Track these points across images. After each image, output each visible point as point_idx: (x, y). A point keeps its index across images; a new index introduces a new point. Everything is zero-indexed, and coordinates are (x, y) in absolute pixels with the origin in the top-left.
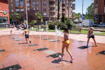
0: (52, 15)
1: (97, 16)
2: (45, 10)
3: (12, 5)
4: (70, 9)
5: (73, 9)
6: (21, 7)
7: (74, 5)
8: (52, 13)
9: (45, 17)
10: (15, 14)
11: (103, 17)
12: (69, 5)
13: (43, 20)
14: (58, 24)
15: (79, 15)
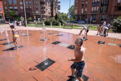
0: (43, 13)
1: (77, 15)
2: (37, 9)
3: (5, 2)
4: (57, 9)
5: (58, 9)
6: (14, 5)
7: (59, 6)
8: (43, 11)
9: (37, 15)
10: (9, 11)
11: (81, 16)
12: (55, 6)
13: (36, 17)
14: (53, 21)
15: (62, 14)
